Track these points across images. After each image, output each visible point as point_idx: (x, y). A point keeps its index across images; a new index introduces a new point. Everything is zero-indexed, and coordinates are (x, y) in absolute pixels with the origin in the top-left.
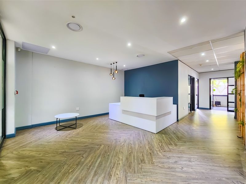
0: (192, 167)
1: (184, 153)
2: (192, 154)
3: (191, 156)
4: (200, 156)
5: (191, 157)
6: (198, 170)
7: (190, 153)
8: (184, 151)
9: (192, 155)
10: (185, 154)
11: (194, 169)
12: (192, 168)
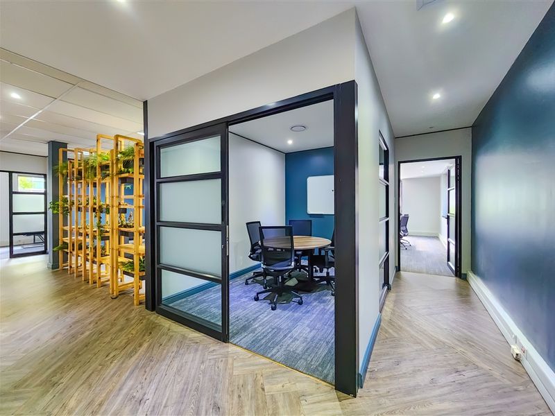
0: (160, 404)
1: (100, 405)
2: (118, 387)
3: (125, 391)
4: (132, 373)
5: (127, 394)
6: (175, 396)
7: (111, 391)
8: (93, 400)
9: (120, 389)
10: (106, 403)
11: (169, 402)
12: (165, 407)
